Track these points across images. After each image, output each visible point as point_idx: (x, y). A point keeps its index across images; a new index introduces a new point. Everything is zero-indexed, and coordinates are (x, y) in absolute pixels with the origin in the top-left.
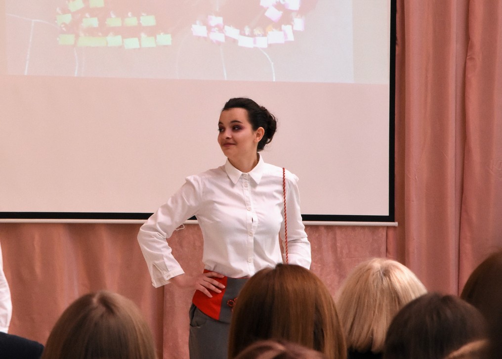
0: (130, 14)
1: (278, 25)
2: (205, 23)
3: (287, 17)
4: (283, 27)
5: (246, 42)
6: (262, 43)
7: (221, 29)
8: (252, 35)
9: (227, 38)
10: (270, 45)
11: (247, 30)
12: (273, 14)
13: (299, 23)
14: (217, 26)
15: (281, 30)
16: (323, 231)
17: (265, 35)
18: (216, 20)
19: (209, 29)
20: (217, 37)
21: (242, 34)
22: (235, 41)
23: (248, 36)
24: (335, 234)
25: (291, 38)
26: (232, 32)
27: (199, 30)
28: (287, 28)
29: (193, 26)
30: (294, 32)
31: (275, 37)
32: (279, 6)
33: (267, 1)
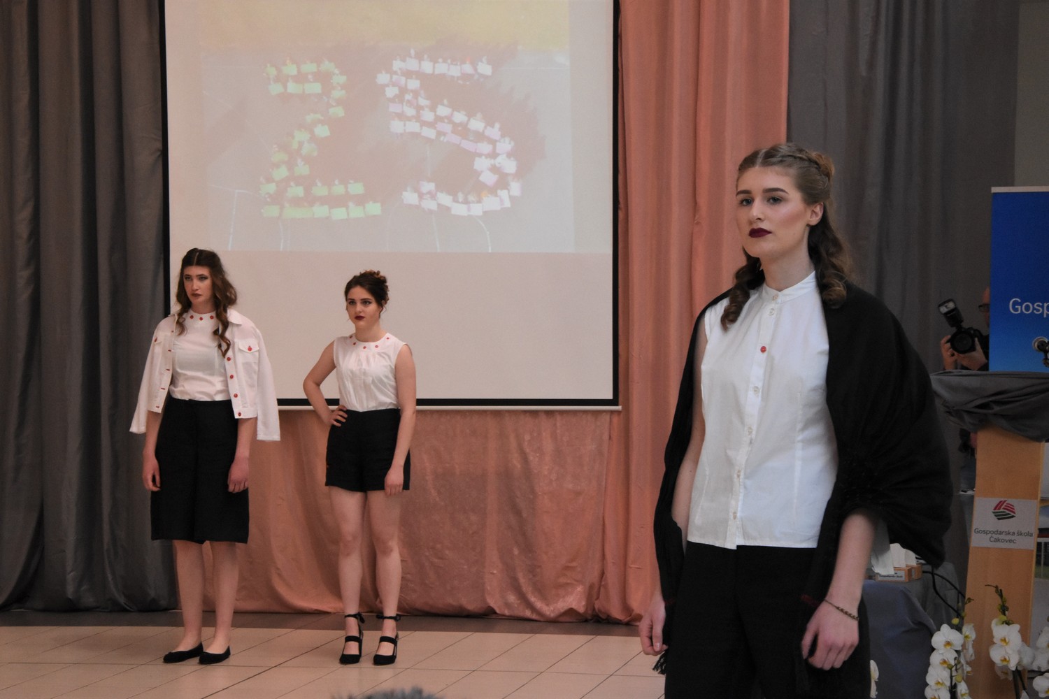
0: (337, 182)
1: (493, 190)
2: (416, 190)
3: (503, 182)
4: (499, 192)
5: (459, 210)
6: (477, 210)
7: (433, 196)
8: (466, 202)
9: (439, 205)
10: (485, 213)
11: (461, 197)
12: (488, 178)
13: (515, 188)
14: (429, 193)
15: (496, 196)
16: (543, 417)
17: (479, 201)
18: (428, 187)
19: (421, 196)
20: (429, 204)
21: (456, 201)
22: (448, 209)
23: (462, 203)
24: (555, 421)
25: (507, 204)
26: (445, 199)
27: (410, 197)
28: (503, 194)
29: (404, 193)
30: (512, 198)
31: (492, 203)
32: (494, 169)
33: (481, 164)
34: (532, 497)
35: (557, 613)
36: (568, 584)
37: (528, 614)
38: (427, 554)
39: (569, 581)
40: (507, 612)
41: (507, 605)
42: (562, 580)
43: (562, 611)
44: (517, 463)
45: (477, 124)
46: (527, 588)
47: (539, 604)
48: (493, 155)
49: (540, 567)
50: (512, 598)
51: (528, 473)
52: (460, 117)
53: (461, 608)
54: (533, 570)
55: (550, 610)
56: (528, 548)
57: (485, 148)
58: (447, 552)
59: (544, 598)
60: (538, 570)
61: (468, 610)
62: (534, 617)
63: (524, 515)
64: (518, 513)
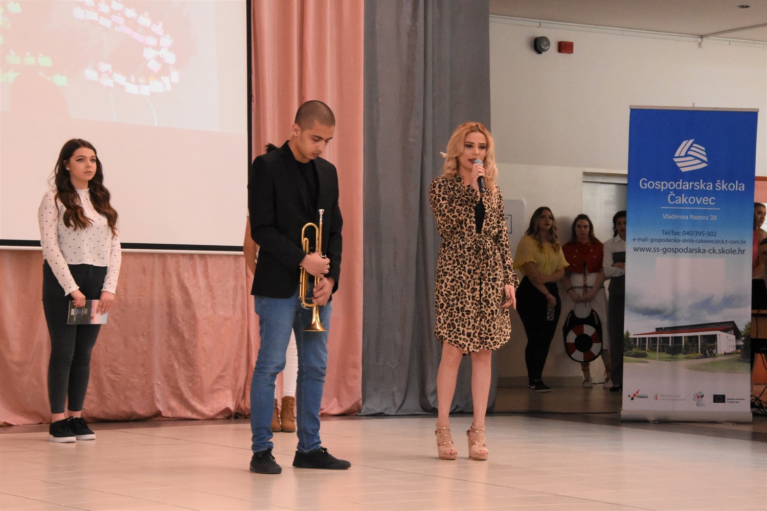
0: (28, 54)
1: (158, 76)
2: (96, 69)
3: (165, 70)
4: (163, 78)
5: (132, 89)
6: (145, 90)
7: (110, 76)
8: (137, 83)
9: (115, 83)
10: (152, 93)
11: (133, 78)
12: (154, 66)
13: (175, 76)
14: (107, 72)
15: (160, 80)
16: (197, 259)
17: (147, 84)
18: (105, 67)
19: (100, 74)
20: (107, 82)
21: (129, 81)
22: (123, 87)
23: (134, 83)
24: (206, 262)
25: (169, 88)
26: (120, 79)
27: (90, 74)
28: (165, 79)
29: (86, 70)
30: (171, 83)
31: (156, 86)
32: (159, 59)
33: (149, 53)
34: (193, 322)
35: (216, 412)
36: (220, 389)
37: (189, 414)
38: (105, 370)
39: (221, 388)
40: (169, 414)
41: (170, 409)
42: (217, 387)
43: (220, 410)
44: (177, 296)
45: (145, 21)
46: (187, 394)
47: (199, 407)
48: (158, 47)
49: (201, 377)
50: (174, 403)
51: (188, 303)
52: (130, 13)
53: (133, 414)
54: (192, 380)
55: (208, 410)
56: (190, 363)
57: (152, 41)
58: (122, 369)
59: (202, 401)
60: (199, 380)
61: (140, 415)
62: (194, 416)
63: (186, 336)
64: (180, 336)
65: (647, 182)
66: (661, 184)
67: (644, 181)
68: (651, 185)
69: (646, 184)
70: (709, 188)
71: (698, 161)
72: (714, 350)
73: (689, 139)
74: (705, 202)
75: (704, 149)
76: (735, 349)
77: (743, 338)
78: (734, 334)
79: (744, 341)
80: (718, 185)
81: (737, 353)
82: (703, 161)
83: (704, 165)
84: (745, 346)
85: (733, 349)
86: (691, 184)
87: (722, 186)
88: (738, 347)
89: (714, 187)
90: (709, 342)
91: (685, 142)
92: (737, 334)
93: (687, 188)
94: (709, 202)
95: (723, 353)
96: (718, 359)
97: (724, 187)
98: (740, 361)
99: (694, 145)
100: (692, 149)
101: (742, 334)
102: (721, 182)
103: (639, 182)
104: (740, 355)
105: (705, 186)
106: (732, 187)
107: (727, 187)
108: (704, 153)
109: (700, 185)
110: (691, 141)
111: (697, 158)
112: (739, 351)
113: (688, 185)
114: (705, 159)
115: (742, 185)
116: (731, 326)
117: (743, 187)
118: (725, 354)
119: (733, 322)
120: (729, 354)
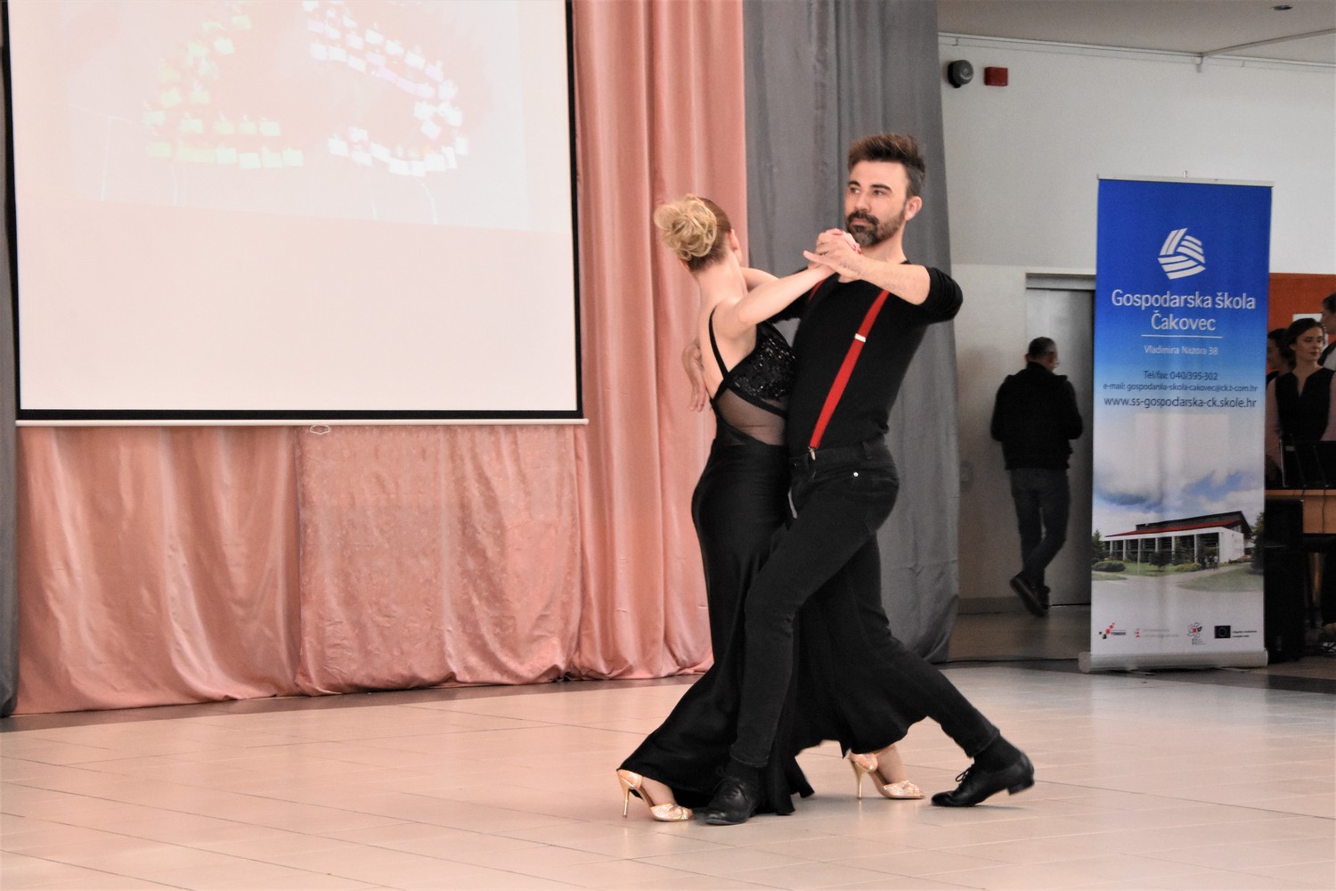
0: (245, 117)
1: (437, 146)
2: (345, 137)
3: (447, 136)
4: (443, 149)
5: (398, 167)
6: (419, 169)
7: (366, 148)
8: (406, 158)
9: (373, 159)
10: (428, 174)
11: (400, 151)
12: (431, 130)
13: (462, 145)
14: (361, 142)
15: (440, 153)
16: (502, 432)
17: (421, 159)
18: (359, 134)
19: (351, 146)
20: (362, 158)
21: (394, 155)
22: (385, 165)
23: (402, 159)
24: (515, 437)
25: (453, 164)
26: (381, 152)
27: (337, 146)
28: (447, 150)
29: (331, 141)
30: (457, 156)
31: (435, 162)
32: (438, 119)
33: (423, 111)
34: (498, 532)
35: (538, 673)
36: (542, 636)
37: (497, 677)
38: (370, 611)
39: (543, 634)
40: (468, 678)
41: (468, 669)
42: (537, 633)
43: (545, 669)
44: (474, 491)
45: (415, 60)
46: (494, 645)
47: (512, 664)
48: (436, 101)
49: (513, 618)
50: (474, 660)
51: (491, 503)
52: (394, 48)
53: (414, 678)
54: (502, 623)
55: (526, 670)
56: (496, 597)
57: (426, 90)
58: (394, 607)
59: (516, 656)
60: (510, 623)
61: (423, 680)
62: (505, 680)
63: (490, 554)
64: (480, 554)
65: (1122, 296)
66: (1141, 299)
67: (1118, 295)
68: (1128, 299)
69: (1120, 298)
70: (1208, 304)
71: (1192, 263)
72: (1216, 558)
73: (1179, 228)
74: (1203, 326)
75: (1199, 243)
76: (1243, 554)
77: (1254, 538)
78: (1242, 532)
79: (1255, 542)
80: (1219, 300)
81: (1246, 561)
82: (1200, 263)
83: (1200, 269)
84: (1257, 549)
85: (1240, 555)
86: (1183, 298)
87: (1224, 301)
88: (1247, 551)
89: (1214, 303)
90: (1208, 545)
91: (1173, 233)
92: (1246, 530)
93: (1177, 305)
94: (1206, 326)
95: (1227, 561)
96: (1222, 570)
97: (1227, 303)
98: (1250, 573)
99: (1188, 237)
100: (1184, 243)
101: (1253, 531)
102: (1223, 296)
103: (1111, 296)
104: (1249, 563)
105: (1203, 301)
106: (1237, 303)
107: (1231, 302)
108: (1200, 250)
109: (1194, 300)
110: (1183, 231)
111: (1191, 258)
112: (1249, 557)
113: (1177, 301)
114: (1202, 259)
115: (1251, 301)
116: (1237, 518)
117: (1253, 303)
118: (1231, 562)
119: (1239, 513)
120: (1235, 562)
